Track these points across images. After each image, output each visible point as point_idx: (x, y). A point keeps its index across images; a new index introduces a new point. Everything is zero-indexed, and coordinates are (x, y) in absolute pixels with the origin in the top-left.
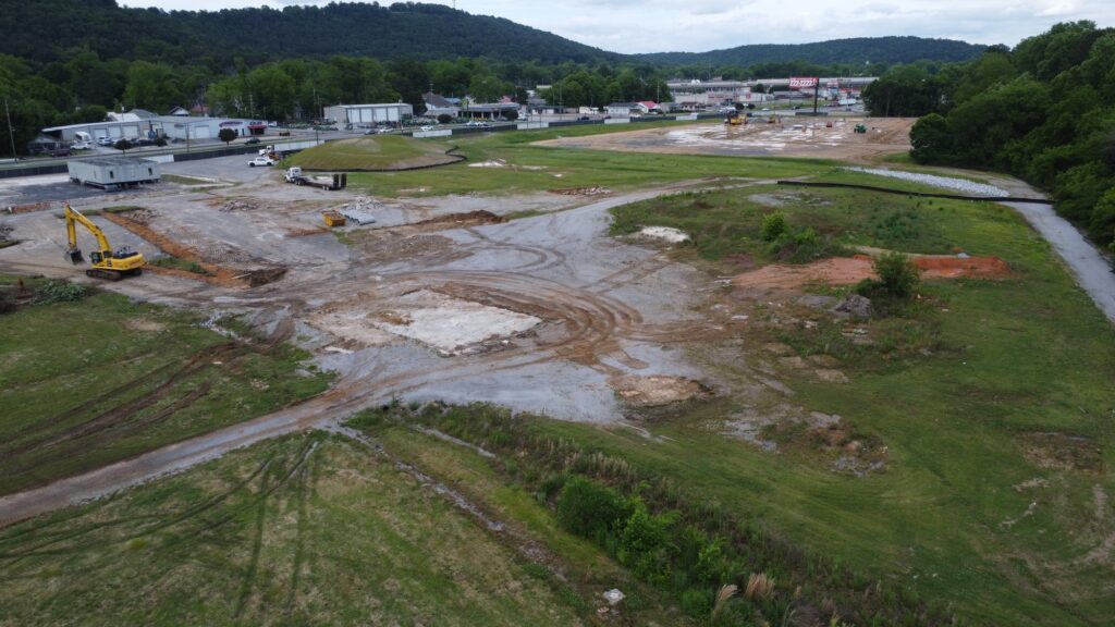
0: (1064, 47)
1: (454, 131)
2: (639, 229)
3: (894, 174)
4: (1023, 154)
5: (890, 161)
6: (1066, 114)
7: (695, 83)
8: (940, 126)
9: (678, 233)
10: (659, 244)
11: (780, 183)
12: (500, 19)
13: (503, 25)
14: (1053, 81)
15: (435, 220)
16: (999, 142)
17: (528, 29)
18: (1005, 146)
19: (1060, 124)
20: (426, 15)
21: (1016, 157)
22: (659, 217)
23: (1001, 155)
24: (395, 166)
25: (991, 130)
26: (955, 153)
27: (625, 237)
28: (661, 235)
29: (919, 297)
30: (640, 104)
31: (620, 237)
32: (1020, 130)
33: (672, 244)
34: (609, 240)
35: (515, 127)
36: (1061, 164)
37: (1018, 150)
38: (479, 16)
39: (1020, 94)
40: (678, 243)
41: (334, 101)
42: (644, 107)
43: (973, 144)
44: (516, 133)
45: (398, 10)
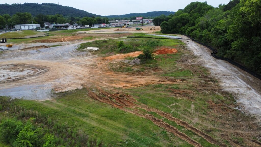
0: (192, 6)
1: (49, 30)
2: (87, 48)
3: (156, 35)
4: (185, 29)
5: (157, 33)
6: (193, 20)
7: (117, 21)
8: (167, 24)
9: (96, 48)
10: (90, 51)
11: (128, 37)
12: (70, 7)
13: (72, 8)
14: (190, 13)
15: (28, 48)
16: (180, 27)
17: (78, 10)
18: (181, 28)
19: (192, 22)
20: (51, 6)
21: (183, 30)
22: (93, 45)
23: (180, 30)
24: (26, 37)
25: (177, 25)
26: (170, 30)
27: (82, 50)
28: (92, 49)
29: (155, 59)
30: (102, 24)
31: (80, 50)
32: (184, 24)
33: (94, 51)
34: (77, 51)
35: (67, 29)
36: (192, 31)
37: (184, 29)
38: (65, 7)
39: (183, 16)
40: (96, 50)
41: (18, 24)
42: (102, 25)
43: (174, 28)
44: (67, 30)
45: (44, 5)
